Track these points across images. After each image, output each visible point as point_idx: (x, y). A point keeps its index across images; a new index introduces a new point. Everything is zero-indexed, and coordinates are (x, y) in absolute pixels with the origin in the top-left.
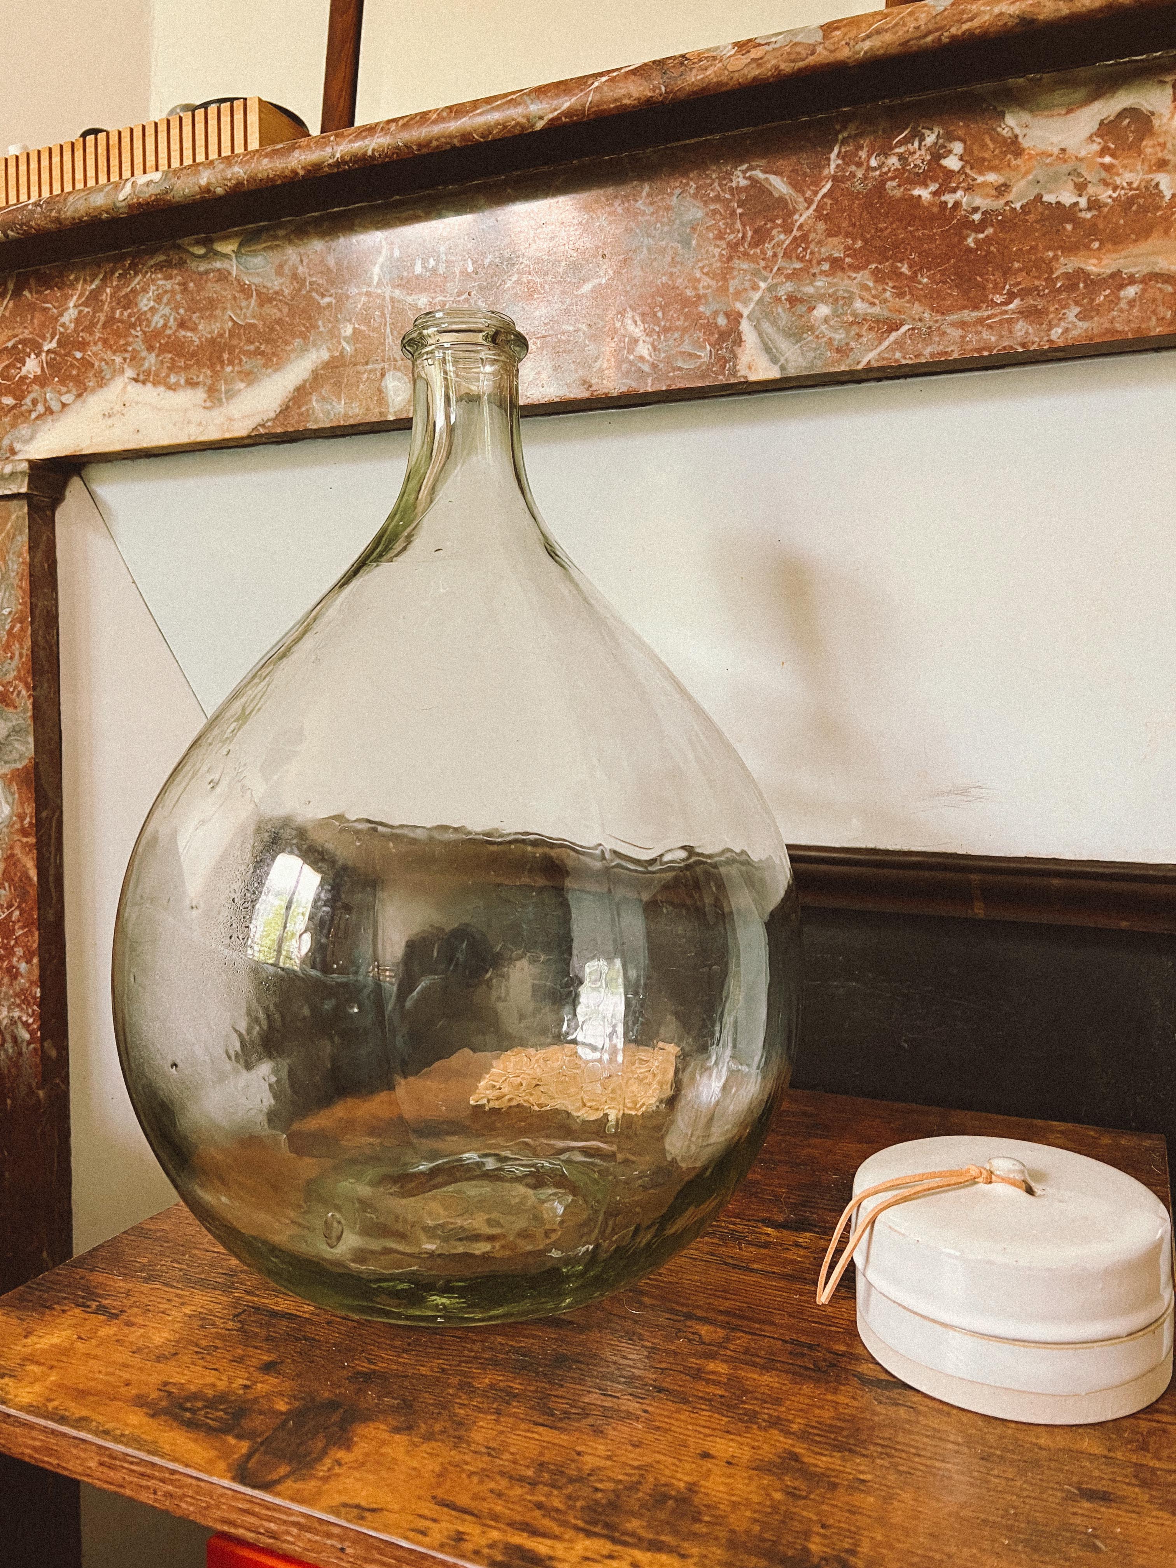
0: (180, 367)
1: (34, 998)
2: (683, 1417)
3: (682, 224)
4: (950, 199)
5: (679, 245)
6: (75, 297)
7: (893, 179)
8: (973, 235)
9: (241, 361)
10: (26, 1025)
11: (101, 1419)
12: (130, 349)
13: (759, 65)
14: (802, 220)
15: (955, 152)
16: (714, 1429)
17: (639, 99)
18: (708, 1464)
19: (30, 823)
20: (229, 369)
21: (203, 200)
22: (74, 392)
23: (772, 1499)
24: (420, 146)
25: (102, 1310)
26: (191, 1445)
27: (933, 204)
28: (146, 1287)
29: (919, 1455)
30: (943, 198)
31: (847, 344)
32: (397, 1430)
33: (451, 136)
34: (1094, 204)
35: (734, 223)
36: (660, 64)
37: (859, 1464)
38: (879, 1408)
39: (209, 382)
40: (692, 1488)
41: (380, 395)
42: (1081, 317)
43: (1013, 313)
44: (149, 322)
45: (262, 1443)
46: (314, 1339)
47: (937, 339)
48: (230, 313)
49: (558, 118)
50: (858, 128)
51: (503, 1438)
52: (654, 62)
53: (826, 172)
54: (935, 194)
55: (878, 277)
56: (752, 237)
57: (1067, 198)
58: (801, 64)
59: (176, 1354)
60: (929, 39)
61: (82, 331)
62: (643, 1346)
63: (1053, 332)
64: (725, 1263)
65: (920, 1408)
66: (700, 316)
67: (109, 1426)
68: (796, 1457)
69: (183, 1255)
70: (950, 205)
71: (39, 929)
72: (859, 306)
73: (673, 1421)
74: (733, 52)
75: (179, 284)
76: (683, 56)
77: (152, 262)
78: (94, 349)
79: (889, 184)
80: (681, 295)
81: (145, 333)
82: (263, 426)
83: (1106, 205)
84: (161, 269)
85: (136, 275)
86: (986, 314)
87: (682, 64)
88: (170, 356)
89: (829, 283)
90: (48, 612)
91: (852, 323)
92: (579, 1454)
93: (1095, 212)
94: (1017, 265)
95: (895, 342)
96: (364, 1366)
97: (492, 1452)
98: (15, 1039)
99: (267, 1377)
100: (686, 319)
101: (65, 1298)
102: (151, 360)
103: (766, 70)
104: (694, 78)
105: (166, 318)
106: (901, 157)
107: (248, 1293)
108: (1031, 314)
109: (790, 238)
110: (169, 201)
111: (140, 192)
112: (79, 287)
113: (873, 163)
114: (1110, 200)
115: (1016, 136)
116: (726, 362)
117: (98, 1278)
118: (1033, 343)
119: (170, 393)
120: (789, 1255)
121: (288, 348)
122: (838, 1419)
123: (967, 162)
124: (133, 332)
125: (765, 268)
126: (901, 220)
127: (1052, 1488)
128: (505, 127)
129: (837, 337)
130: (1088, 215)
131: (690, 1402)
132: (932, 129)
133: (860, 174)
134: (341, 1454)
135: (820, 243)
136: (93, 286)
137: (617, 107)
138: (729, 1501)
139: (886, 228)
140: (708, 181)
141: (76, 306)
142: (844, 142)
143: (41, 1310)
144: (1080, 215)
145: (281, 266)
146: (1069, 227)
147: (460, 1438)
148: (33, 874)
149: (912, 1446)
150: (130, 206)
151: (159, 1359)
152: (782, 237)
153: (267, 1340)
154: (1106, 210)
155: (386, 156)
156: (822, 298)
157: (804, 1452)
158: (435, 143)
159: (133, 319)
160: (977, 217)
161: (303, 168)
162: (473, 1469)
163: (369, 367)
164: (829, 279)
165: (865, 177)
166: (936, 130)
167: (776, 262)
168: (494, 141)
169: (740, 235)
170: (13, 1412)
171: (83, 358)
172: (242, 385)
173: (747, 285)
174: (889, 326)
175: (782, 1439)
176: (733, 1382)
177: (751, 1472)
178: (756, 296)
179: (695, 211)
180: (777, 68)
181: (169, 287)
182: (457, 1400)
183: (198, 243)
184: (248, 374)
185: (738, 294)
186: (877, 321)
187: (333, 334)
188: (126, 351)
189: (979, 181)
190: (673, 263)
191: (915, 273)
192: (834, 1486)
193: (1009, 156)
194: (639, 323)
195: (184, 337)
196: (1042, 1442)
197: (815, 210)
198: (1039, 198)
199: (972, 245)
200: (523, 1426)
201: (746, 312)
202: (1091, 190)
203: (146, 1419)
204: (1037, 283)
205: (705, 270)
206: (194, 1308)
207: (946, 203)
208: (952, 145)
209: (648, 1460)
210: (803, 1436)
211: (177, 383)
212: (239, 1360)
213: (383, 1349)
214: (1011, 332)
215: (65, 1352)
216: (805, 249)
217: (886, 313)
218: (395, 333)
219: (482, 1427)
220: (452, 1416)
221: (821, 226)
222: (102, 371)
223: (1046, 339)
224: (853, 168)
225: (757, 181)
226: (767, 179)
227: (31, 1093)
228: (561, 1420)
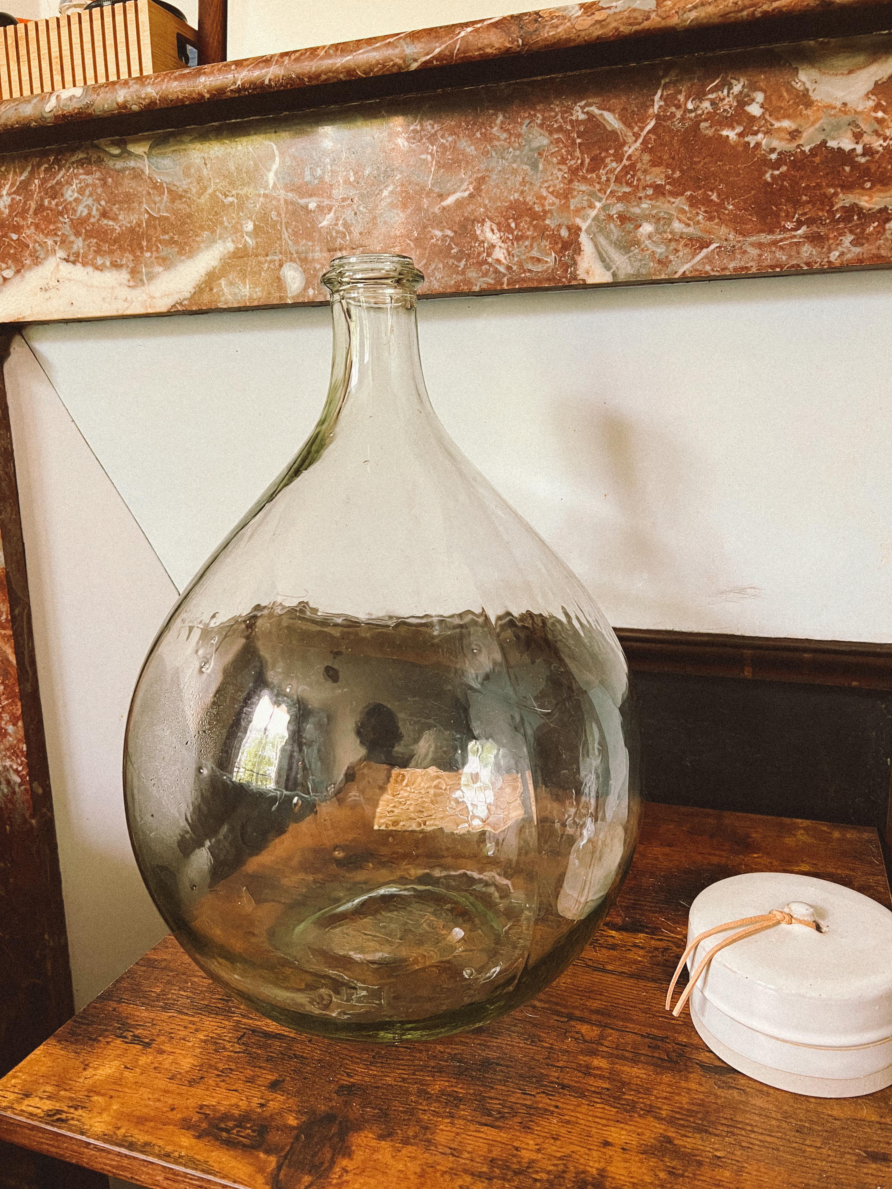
0: (105, 251)
1: (22, 751)
2: (584, 1111)
3: (531, 150)
4: (752, 140)
5: (528, 167)
6: (7, 186)
7: (706, 120)
8: (770, 172)
9: (158, 248)
10: (17, 771)
11: (161, 1143)
12: (59, 233)
13: (602, 27)
14: (630, 152)
15: (757, 100)
16: (608, 1120)
17: (500, 49)
18: (609, 1151)
19: (6, 619)
20: (148, 254)
21: (120, 114)
22: (13, 268)
23: (659, 1179)
24: (310, 78)
25: (137, 1039)
26: (233, 1163)
27: (737, 144)
28: (165, 1015)
29: (754, 1132)
30: (746, 139)
31: (667, 257)
32: (381, 1137)
33: (337, 71)
34: (868, 151)
35: (574, 151)
36: (517, 18)
37: (714, 1143)
38: (719, 1092)
39: (131, 265)
40: (602, 1173)
41: (279, 282)
42: (855, 243)
43: (801, 237)
44: (75, 211)
45: (285, 1157)
46: (302, 1057)
47: (739, 257)
48: (145, 206)
49: (430, 61)
50: (677, 76)
51: (459, 1138)
52: (512, 17)
53: (651, 111)
54: (740, 135)
55: (693, 202)
56: (589, 164)
57: (847, 144)
58: (637, 27)
59: (202, 1078)
60: (745, 13)
61: (16, 216)
62: (543, 1047)
63: (832, 255)
64: (588, 966)
65: (748, 1090)
66: (546, 228)
67: (169, 1149)
68: (669, 1140)
69: (187, 983)
70: (751, 146)
71: (21, 700)
72: (677, 226)
73: (578, 1115)
74: (580, 13)
75: (99, 179)
76: (537, 13)
77: (74, 159)
78: (28, 232)
79: (703, 125)
80: (530, 209)
81: (71, 220)
82: (181, 304)
83: (878, 152)
84: (82, 165)
85: (60, 169)
86: (779, 237)
87: (536, 21)
88: (95, 240)
89: (653, 206)
90: (5, 449)
91: (670, 240)
92: (517, 1149)
93: (868, 158)
94: (804, 198)
95: (706, 257)
96: (346, 1080)
97: (455, 1153)
98: (8, 782)
99: (275, 1095)
100: (535, 230)
101: (106, 1030)
102: (79, 244)
103: (608, 31)
104: (548, 33)
105: (90, 209)
106: (713, 103)
107: (243, 1016)
108: (815, 239)
109: (621, 167)
110: (91, 114)
111: (64, 105)
112: (11, 176)
113: (690, 106)
114: (880, 149)
115: (807, 90)
116: (568, 267)
117: (126, 1009)
118: (816, 263)
119: (97, 273)
120: (630, 955)
121: (198, 239)
122: (693, 1104)
123: (766, 109)
124: (61, 218)
125: (600, 190)
126: (711, 156)
127: (849, 1153)
128: (384, 66)
129: (659, 251)
130: (863, 160)
131: (585, 1096)
132: (738, 80)
133: (679, 114)
134: (345, 1162)
135: (645, 171)
136: (23, 178)
137: (480, 55)
138: (630, 1182)
139: (699, 162)
140: (553, 114)
141: (8, 194)
142: (665, 87)
143: (90, 1042)
144: (856, 159)
145: (188, 168)
146: (847, 169)
147: (429, 1141)
148: (13, 658)
149: (748, 1124)
150: (56, 117)
151: (192, 1083)
152: (614, 165)
153: (268, 1060)
154: (877, 156)
155: (281, 85)
156: (647, 218)
157: (674, 1135)
158: (324, 77)
159: (60, 208)
160: (774, 156)
161: (208, 92)
162: (444, 1169)
163: (268, 258)
164: (653, 202)
165: (683, 119)
166: (742, 80)
167: (609, 187)
168: (375, 77)
169: (579, 162)
170: (91, 1141)
171: (18, 240)
172: (161, 269)
173: (585, 204)
174: (701, 244)
175: (657, 1125)
176: (613, 1076)
177: (641, 1156)
178: (593, 213)
179: (541, 140)
180: (617, 29)
181: (90, 181)
182: (420, 1107)
183: (114, 144)
184: (164, 259)
185: (578, 211)
186: (691, 239)
187: (237, 229)
188: (56, 234)
189: (776, 126)
190: (523, 183)
191: (723, 200)
192: (700, 1164)
193: (801, 107)
194: (496, 231)
195: (106, 225)
196: (834, 1113)
197: (641, 144)
198: (824, 142)
199: (769, 179)
200: (472, 1128)
201: (584, 228)
202: (866, 139)
203: (194, 1141)
204: (820, 214)
205: (551, 190)
206: (205, 1033)
207: (749, 143)
208: (754, 95)
209: (567, 1151)
210: (671, 1121)
211: (104, 264)
212: (251, 1080)
213: (356, 1063)
214: (798, 253)
215: (118, 1081)
216: (633, 176)
217: (700, 234)
218: (290, 230)
219: (442, 1130)
220: (419, 1121)
221: (646, 157)
222: (37, 251)
223: (826, 260)
224: (673, 109)
225: (594, 116)
226: (601, 115)
227: (25, 821)
228: (497, 1119)
